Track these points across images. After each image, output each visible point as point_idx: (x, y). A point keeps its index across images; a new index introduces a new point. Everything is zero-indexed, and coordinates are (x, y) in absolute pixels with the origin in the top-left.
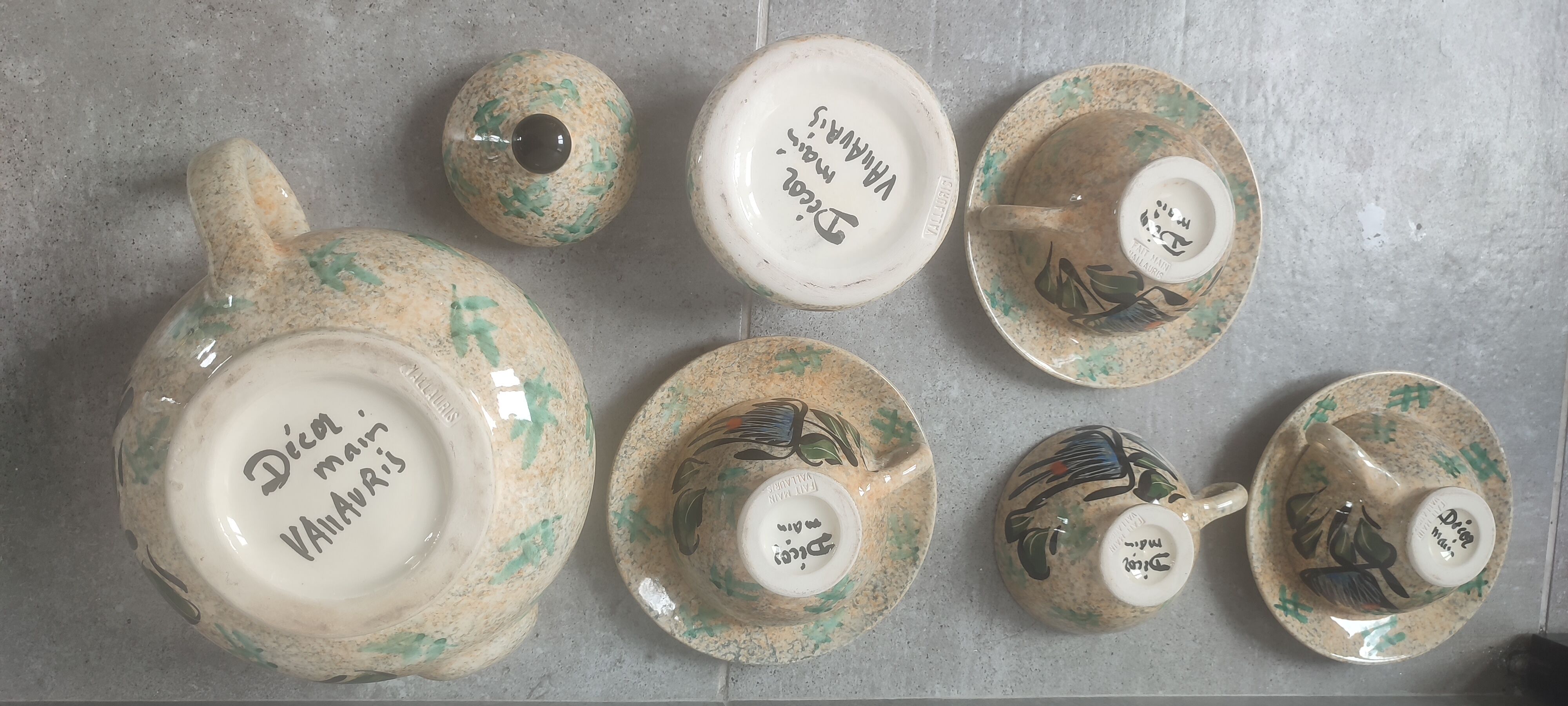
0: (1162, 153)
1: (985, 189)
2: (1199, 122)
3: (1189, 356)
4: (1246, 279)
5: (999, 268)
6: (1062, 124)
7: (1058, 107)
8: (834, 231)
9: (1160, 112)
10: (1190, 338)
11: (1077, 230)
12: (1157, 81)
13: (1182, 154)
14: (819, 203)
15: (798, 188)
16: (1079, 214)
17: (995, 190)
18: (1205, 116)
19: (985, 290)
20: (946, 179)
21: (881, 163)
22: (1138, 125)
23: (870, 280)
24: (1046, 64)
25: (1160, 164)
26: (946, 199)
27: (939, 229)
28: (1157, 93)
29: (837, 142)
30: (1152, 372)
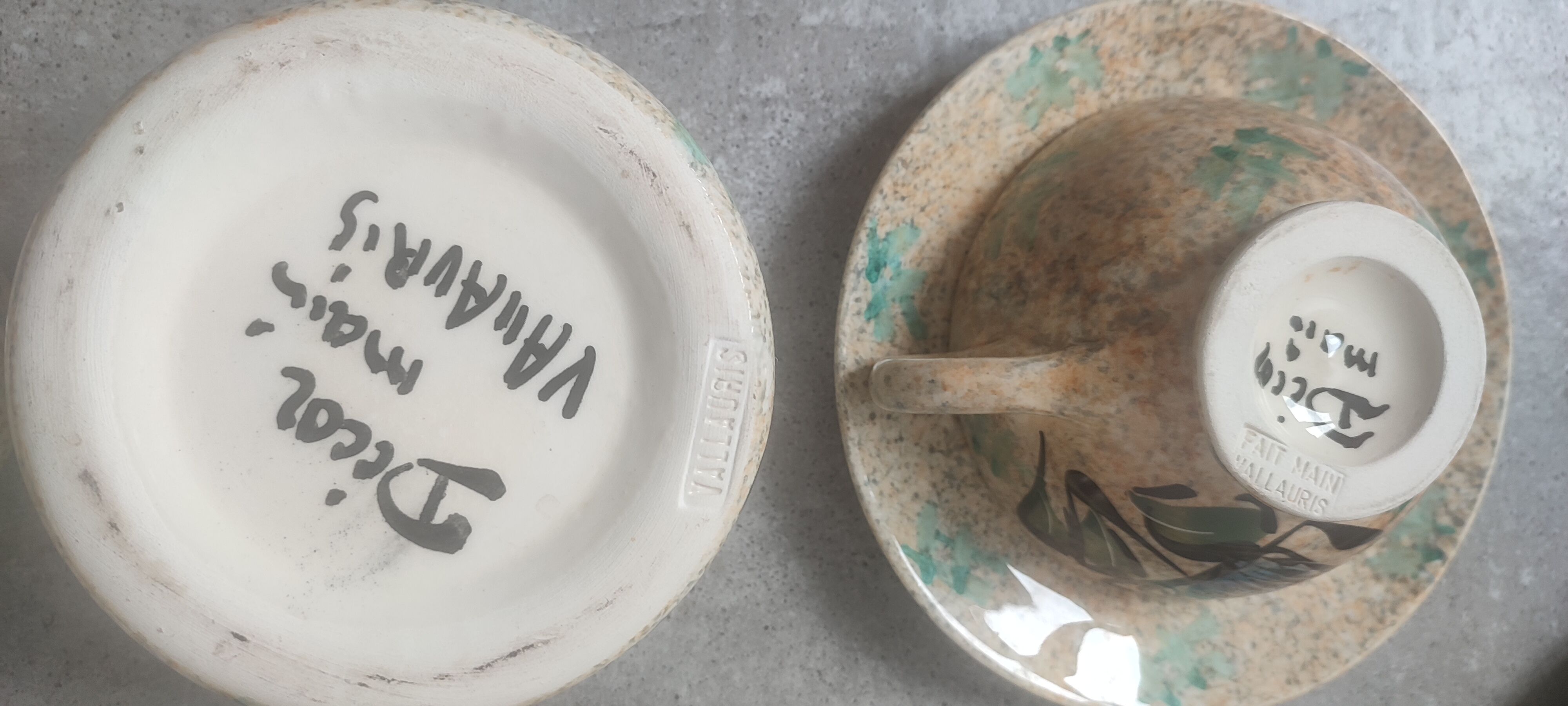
0: (1289, 195)
1: (877, 316)
2: (1347, 104)
3: (1381, 621)
4: (1487, 434)
5: (934, 485)
6: (1039, 144)
7: (1028, 107)
8: (440, 518)
9: (1258, 92)
10: (1377, 578)
11: (1100, 408)
12: (1246, 23)
13: (1334, 195)
14: (385, 449)
15: (322, 418)
16: (1100, 369)
17: (904, 313)
18: (1361, 88)
19: (905, 547)
20: (728, 344)
21: (547, 320)
22: (1219, 131)
23: (546, 642)
24: (991, 15)
25: (1291, 229)
26: (736, 395)
27: (727, 476)
28: (1247, 50)
29: (415, 282)
30: (1304, 667)
